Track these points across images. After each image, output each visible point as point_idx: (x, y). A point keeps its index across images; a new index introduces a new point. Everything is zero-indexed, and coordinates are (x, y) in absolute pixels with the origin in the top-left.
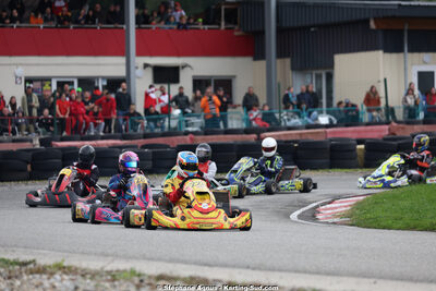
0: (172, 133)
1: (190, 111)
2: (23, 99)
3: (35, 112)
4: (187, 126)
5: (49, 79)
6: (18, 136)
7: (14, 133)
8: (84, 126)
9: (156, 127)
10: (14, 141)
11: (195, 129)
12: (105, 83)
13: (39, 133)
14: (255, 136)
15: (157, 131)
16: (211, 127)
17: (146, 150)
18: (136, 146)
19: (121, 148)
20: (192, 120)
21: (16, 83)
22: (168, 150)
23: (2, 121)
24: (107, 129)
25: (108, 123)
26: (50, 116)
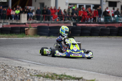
0: (115, 22)
1: (120, 16)
2: (67, 10)
3: (70, 14)
4: (119, 20)
5: (76, 4)
6: (66, 21)
7: (65, 20)
8: (86, 19)
9: (109, 20)
10: (65, 23)
11: (121, 21)
12: (94, 6)
13: (72, 21)
15: (109, 21)
17: (108, 28)
18: (105, 27)
19: (100, 27)
20: (121, 19)
21: (66, 5)
22: (115, 28)
23: (61, 17)
24: (94, 20)
25: (95, 19)
26: (76, 16)
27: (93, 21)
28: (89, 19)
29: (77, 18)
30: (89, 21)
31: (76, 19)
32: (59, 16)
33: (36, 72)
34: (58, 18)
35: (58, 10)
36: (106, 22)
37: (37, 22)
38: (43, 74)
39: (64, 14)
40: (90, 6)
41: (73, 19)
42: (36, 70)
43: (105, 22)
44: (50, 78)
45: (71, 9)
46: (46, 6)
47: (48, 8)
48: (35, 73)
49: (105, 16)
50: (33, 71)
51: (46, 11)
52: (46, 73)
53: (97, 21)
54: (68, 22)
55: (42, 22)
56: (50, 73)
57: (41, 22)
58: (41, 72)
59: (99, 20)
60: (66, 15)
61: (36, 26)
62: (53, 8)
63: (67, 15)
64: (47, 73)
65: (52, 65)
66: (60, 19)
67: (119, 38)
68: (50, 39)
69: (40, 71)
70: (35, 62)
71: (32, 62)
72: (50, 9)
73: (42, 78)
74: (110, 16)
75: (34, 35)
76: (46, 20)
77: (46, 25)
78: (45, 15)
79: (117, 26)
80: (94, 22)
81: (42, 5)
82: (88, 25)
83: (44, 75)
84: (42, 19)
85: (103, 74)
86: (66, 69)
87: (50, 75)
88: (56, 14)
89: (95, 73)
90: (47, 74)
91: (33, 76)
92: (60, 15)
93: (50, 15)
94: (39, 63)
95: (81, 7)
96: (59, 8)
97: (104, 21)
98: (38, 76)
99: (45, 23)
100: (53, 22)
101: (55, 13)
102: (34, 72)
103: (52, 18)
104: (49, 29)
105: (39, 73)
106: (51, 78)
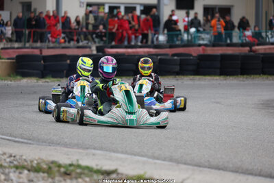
0: (189, 44)
1: (201, 29)
2: (83, 18)
3: (90, 27)
4: (199, 40)
5: (103, 5)
6: (81, 44)
7: (78, 41)
8: (127, 38)
9: (178, 40)
10: (78, 47)
11: (205, 42)
12: (142, 8)
13: (95, 42)
14: (248, 48)
15: (178, 43)
16: (218, 41)
17: (176, 58)
18: (167, 55)
19: (157, 55)
20: (203, 36)
21: (80, 6)
22: (191, 58)
23: (70, 33)
24: (145, 41)
25: (145, 36)
26: (104, 31)
27: (142, 42)
28: (133, 37)
29: (105, 36)
30: (133, 43)
31: (104, 39)
32: (64, 33)
33: (12, 158)
34: (63, 35)
35: (63, 17)
36: (171, 44)
37: (16, 45)
38: (29, 162)
39: (77, 27)
40: (134, 9)
41: (97, 37)
42: (13, 155)
43: (168, 45)
44: (44, 172)
45: (91, 17)
46: (35, 10)
47: (41, 13)
48: (10, 162)
49: (168, 31)
50: (5, 157)
51: (36, 21)
52: (36, 162)
53: (149, 43)
54: (86, 45)
55: (27, 45)
56: (44, 161)
57: (25, 45)
58: (25, 160)
59: (155, 39)
60: (80, 29)
61: (14, 56)
62: (51, 14)
63: (82, 29)
64: (37, 160)
65: (49, 143)
66: (67, 39)
67: (199, 79)
68: (46, 84)
69: (22, 156)
70: (10, 136)
71: (4, 137)
72: (44, 15)
73: (26, 172)
74: (180, 30)
75: (9, 75)
76: (35, 41)
77: (37, 52)
78: (33, 30)
79: (195, 52)
80: (144, 44)
81: (27, 7)
82: (130, 50)
83: (30, 165)
84: (27, 40)
85: (163, 162)
86: (81, 151)
87: (45, 166)
88: (59, 27)
89: (145, 159)
90: (38, 164)
91: (5, 167)
92: (67, 30)
93: (44, 30)
94: (19, 138)
95: (115, 12)
96: (65, 13)
97: (165, 42)
98: (17, 167)
99: (32, 48)
100: (51, 45)
101: (55, 25)
102: (8, 160)
103: (49, 35)
104: (42, 62)
105: (20, 161)
106: (48, 173)
